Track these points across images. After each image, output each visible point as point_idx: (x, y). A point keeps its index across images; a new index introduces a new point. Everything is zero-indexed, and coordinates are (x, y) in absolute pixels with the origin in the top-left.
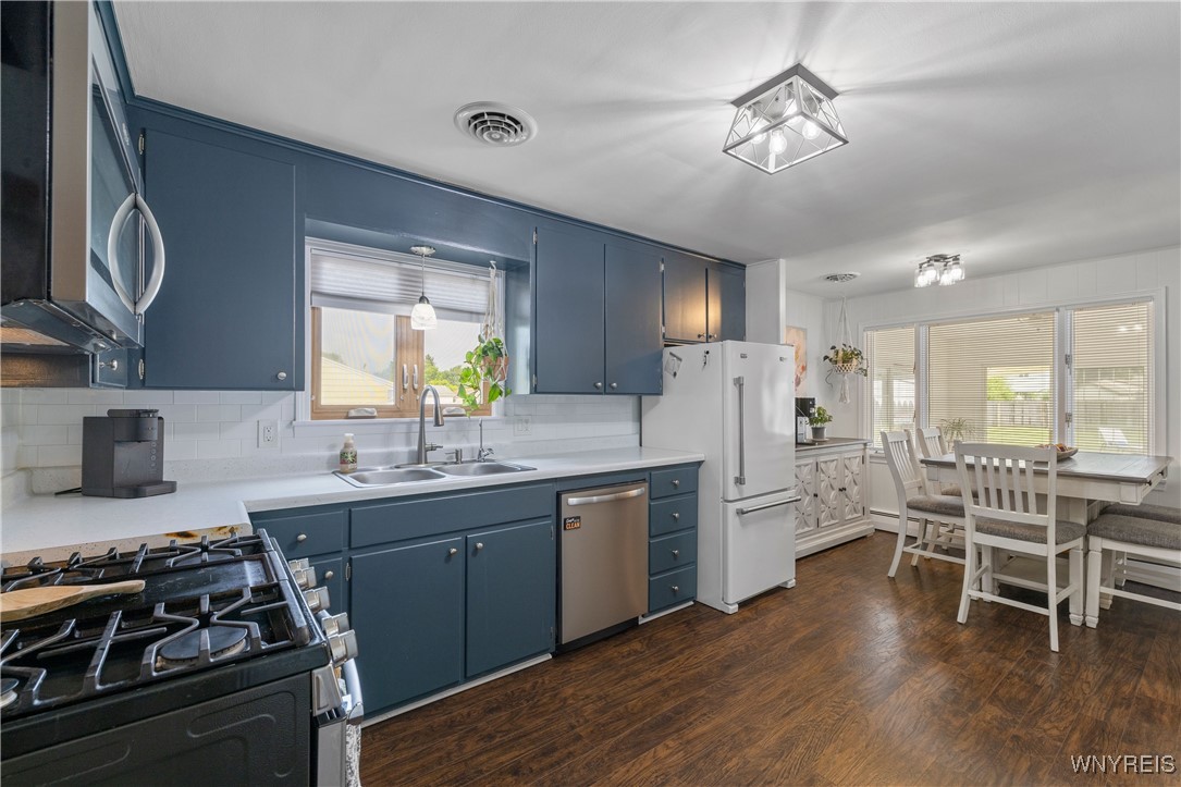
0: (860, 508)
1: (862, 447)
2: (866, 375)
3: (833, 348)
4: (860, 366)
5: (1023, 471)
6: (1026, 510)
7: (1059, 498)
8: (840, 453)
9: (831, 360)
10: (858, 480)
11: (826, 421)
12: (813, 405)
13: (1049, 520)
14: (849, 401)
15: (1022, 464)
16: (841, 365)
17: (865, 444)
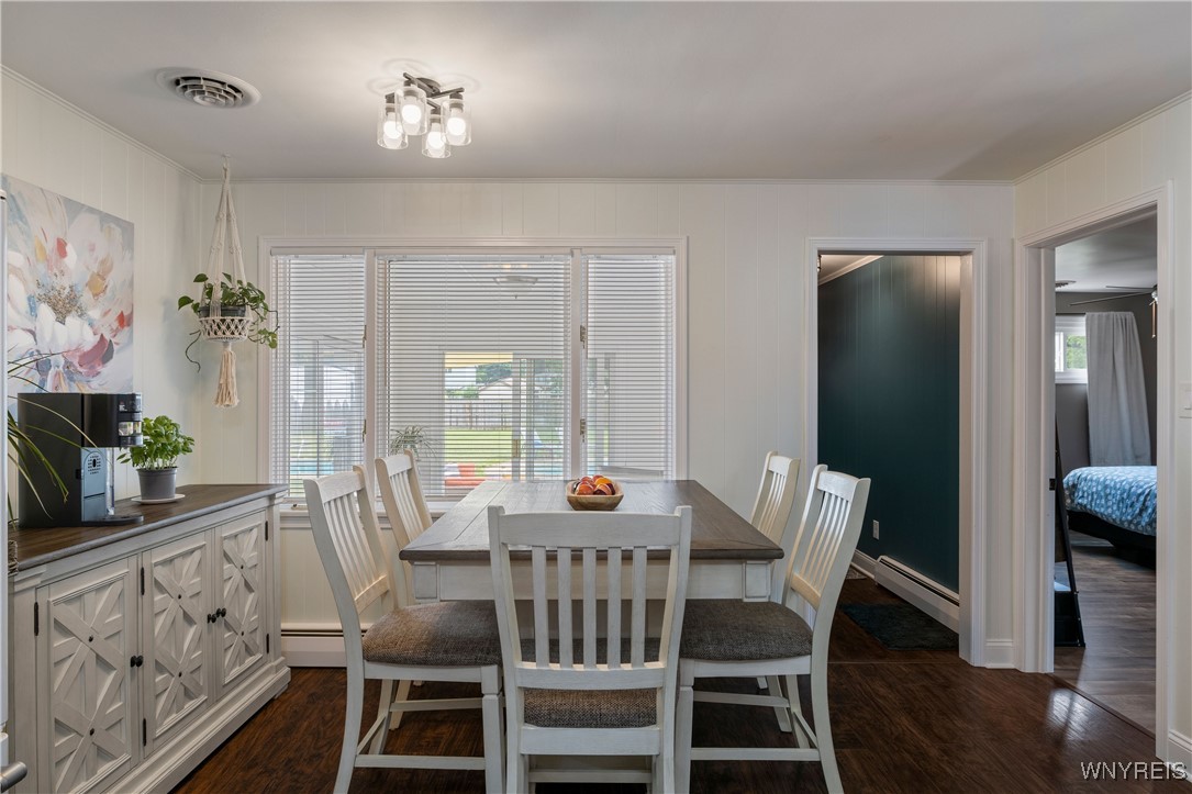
0: (259, 639)
1: (264, 503)
2: (273, 345)
3: (201, 278)
4: (262, 326)
8: (212, 527)
9: (196, 307)
10: (255, 578)
11: (176, 451)
12: (130, 414)
14: (236, 401)
16: (218, 318)
17: (271, 497)
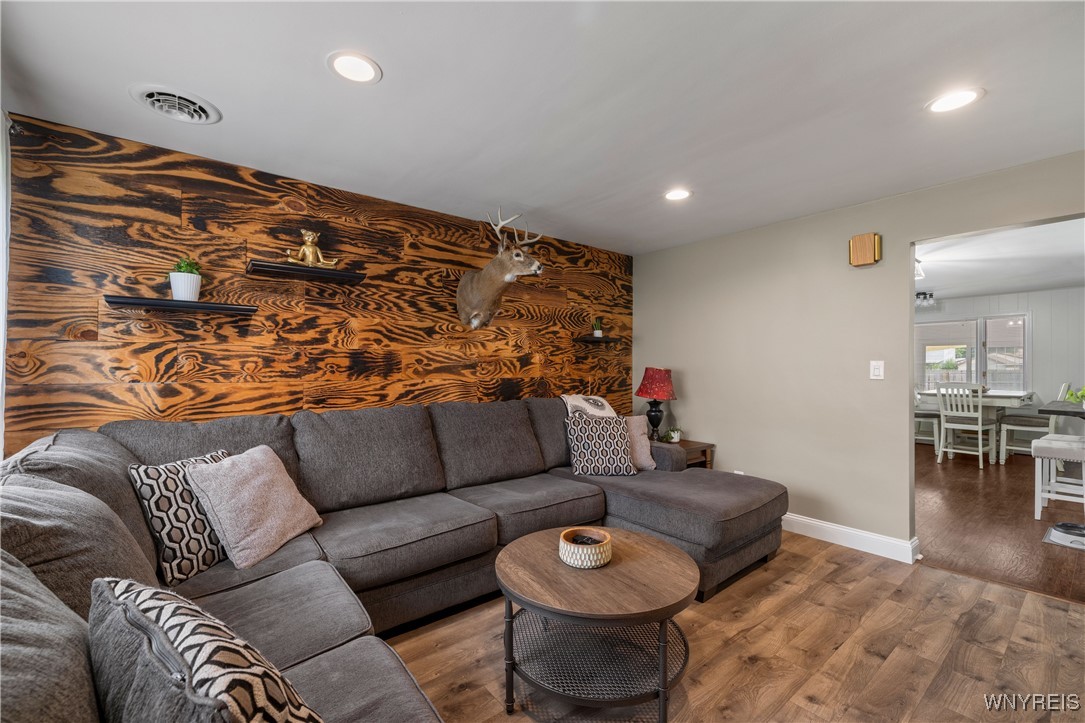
5: (967, 396)
6: (969, 411)
7: (983, 407)
13: (979, 415)
15: (967, 392)
